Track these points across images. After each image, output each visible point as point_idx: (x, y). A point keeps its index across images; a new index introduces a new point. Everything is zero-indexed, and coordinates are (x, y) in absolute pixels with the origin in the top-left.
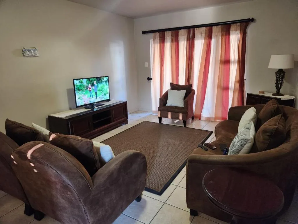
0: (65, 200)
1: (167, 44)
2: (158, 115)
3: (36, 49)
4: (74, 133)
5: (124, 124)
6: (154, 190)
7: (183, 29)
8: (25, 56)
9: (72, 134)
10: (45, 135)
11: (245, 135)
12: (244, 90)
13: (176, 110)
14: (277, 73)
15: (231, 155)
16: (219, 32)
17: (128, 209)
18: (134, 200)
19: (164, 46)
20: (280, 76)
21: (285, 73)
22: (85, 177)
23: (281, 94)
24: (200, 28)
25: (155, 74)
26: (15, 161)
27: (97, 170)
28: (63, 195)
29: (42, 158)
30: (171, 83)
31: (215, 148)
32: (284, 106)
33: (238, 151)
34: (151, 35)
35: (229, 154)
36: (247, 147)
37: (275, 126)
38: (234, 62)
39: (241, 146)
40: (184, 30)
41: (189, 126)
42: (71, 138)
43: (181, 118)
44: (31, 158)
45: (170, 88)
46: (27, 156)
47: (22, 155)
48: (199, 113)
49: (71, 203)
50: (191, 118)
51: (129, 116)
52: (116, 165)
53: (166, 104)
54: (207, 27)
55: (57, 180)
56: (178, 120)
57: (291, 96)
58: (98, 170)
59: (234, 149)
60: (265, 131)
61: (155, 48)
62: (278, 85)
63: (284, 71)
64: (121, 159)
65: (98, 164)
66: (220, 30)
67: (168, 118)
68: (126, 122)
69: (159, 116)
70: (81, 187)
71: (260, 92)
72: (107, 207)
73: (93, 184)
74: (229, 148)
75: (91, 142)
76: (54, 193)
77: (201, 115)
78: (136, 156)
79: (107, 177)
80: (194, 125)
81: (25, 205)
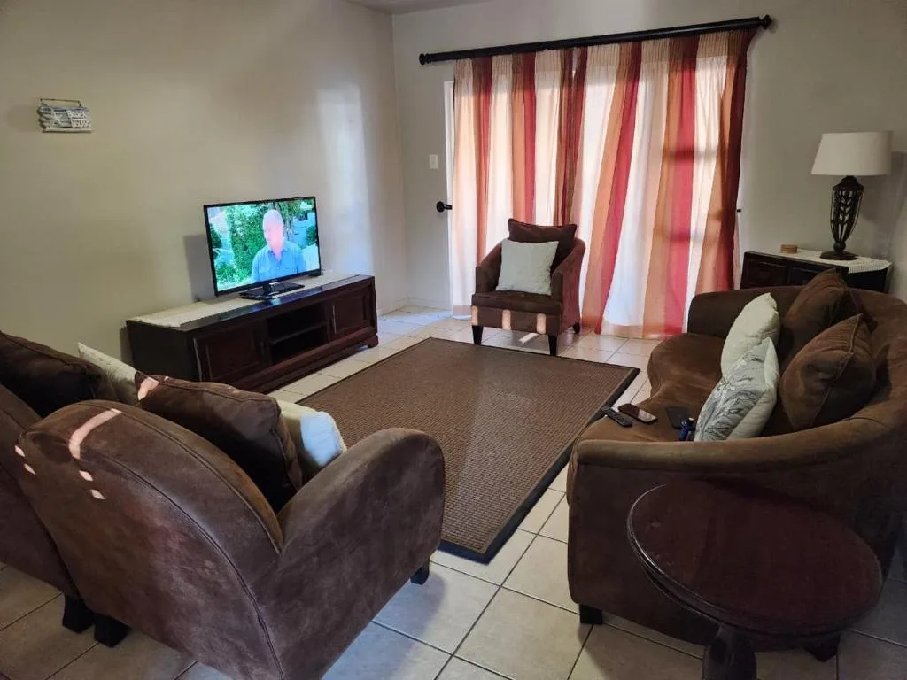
0: (195, 585)
1: (499, 95)
2: (470, 320)
3: (83, 106)
4: (211, 376)
5: (366, 346)
6: (466, 549)
7: (549, 49)
8: (48, 129)
9: (207, 379)
10: (121, 381)
11: (750, 379)
12: (735, 242)
13: (528, 305)
14: (838, 188)
15: (705, 440)
16: (661, 59)
17: (388, 607)
18: (405, 581)
19: (487, 103)
20: (847, 199)
21: (861, 188)
22: (257, 513)
23: (847, 253)
24: (602, 47)
25: (461, 192)
26: (29, 465)
27: (293, 492)
28: (189, 568)
29: (118, 455)
30: (511, 221)
31: (655, 421)
32: (860, 290)
33: (726, 430)
34: (449, 67)
35: (697, 438)
36: (754, 416)
37: (844, 353)
38: (707, 154)
39: (736, 413)
40: (552, 51)
41: (565, 353)
42: (206, 389)
43: (541, 327)
44: (81, 453)
45: (508, 236)
46: (67, 450)
47: (54, 447)
48: (596, 314)
49: (216, 595)
50: (572, 328)
51: (380, 323)
52: (354, 473)
53: (497, 285)
54: (626, 45)
55: (167, 524)
56: (532, 335)
57: (877, 262)
58: (296, 492)
59: (713, 423)
60: (811, 368)
61: (460, 110)
62: (840, 226)
63: (860, 182)
64: (368, 456)
65: (296, 473)
66: (666, 54)
67: (501, 328)
68: (372, 341)
69: (475, 322)
70: (246, 544)
71: (784, 249)
72: (327, 606)
73: (284, 535)
74: (699, 422)
75: (273, 403)
76: (159, 563)
77: (601, 319)
78: (414, 444)
79: (325, 513)
80: (581, 349)
81: (64, 600)
